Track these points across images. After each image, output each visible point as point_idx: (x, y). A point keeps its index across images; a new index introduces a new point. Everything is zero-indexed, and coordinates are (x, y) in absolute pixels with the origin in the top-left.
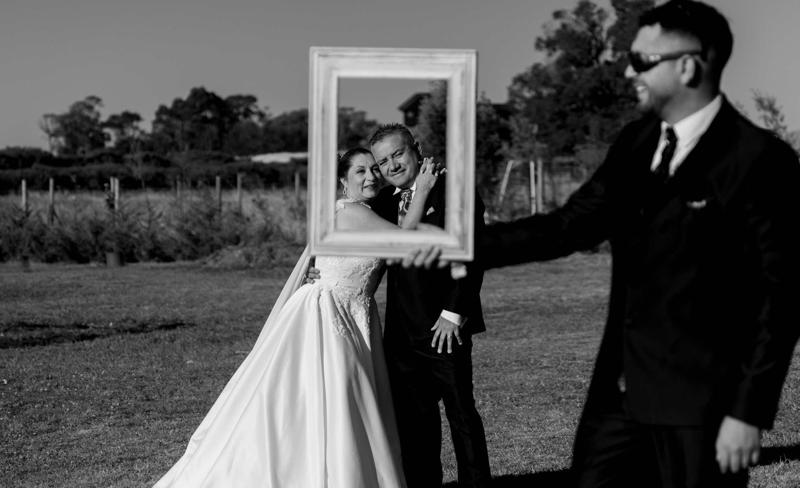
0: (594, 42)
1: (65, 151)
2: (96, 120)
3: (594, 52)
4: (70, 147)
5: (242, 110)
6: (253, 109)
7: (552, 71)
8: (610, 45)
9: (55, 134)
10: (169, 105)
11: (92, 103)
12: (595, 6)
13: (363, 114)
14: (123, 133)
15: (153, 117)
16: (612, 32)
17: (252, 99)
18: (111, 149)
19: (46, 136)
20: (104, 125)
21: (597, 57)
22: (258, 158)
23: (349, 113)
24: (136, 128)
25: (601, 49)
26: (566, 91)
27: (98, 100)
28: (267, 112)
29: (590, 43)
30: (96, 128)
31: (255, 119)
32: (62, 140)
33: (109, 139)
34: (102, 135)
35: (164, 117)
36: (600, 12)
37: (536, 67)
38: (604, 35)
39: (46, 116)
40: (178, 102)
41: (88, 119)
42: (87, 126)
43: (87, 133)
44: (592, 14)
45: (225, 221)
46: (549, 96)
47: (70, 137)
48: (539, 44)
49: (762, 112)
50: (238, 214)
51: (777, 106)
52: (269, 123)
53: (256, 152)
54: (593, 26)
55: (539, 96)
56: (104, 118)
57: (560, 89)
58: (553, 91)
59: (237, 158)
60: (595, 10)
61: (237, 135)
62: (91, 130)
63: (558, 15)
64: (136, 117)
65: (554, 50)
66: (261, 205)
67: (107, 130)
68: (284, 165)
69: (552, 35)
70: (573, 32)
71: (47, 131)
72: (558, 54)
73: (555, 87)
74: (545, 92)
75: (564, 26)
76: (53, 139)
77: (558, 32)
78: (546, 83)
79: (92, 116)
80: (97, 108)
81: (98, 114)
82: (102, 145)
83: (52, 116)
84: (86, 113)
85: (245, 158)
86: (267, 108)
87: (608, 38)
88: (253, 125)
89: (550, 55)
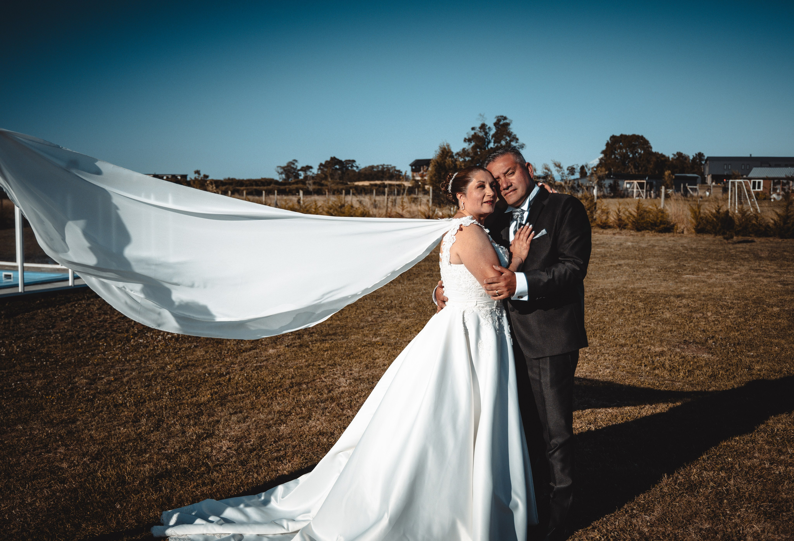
0: (486, 140)
1: (284, 180)
2: (296, 168)
3: (486, 143)
4: (286, 178)
5: (350, 165)
6: (354, 165)
7: (470, 151)
8: (492, 141)
9: (281, 173)
10: (323, 163)
11: (294, 162)
12: (487, 126)
13: (395, 167)
14: (306, 174)
15: (318, 167)
16: (493, 136)
17: (354, 161)
18: (302, 179)
19: (278, 174)
20: (299, 170)
21: (487, 146)
22: (356, 183)
23: (390, 167)
24: (311, 172)
25: (489, 142)
26: (475, 158)
27: (296, 161)
28: (359, 166)
29: (485, 140)
30: (296, 171)
31: (355, 169)
32: (284, 176)
33: (301, 176)
34: (298, 174)
35: (322, 167)
36: (489, 128)
37: (464, 149)
38: (490, 137)
39: (278, 167)
40: (327, 162)
41: (293, 168)
42: (293, 170)
43: (293, 173)
44: (486, 129)
45: (347, 209)
46: (469, 160)
47: (287, 175)
48: (465, 140)
49: (557, 168)
50: (352, 206)
51: (561, 165)
52: (360, 170)
53: (356, 181)
54: (486, 133)
55: (465, 161)
56: (299, 168)
57: (473, 158)
58: (470, 159)
59: (349, 183)
60: (487, 128)
61: (348, 174)
62: (294, 172)
63: (473, 129)
64: (311, 167)
65: (471, 143)
66: (360, 202)
67: (300, 172)
68: (367, 186)
69: (471, 137)
70: (479, 136)
71: (278, 172)
72: (473, 144)
73: (471, 157)
74: (467, 159)
75: (475, 133)
76: (280, 175)
77: (473, 136)
78: (468, 155)
79: (295, 167)
80: (296, 164)
81: (297, 166)
82: (298, 178)
83: (280, 167)
84: (292, 166)
85: (352, 183)
86: (359, 165)
87: (492, 138)
88: (354, 171)
89: (469, 145)
